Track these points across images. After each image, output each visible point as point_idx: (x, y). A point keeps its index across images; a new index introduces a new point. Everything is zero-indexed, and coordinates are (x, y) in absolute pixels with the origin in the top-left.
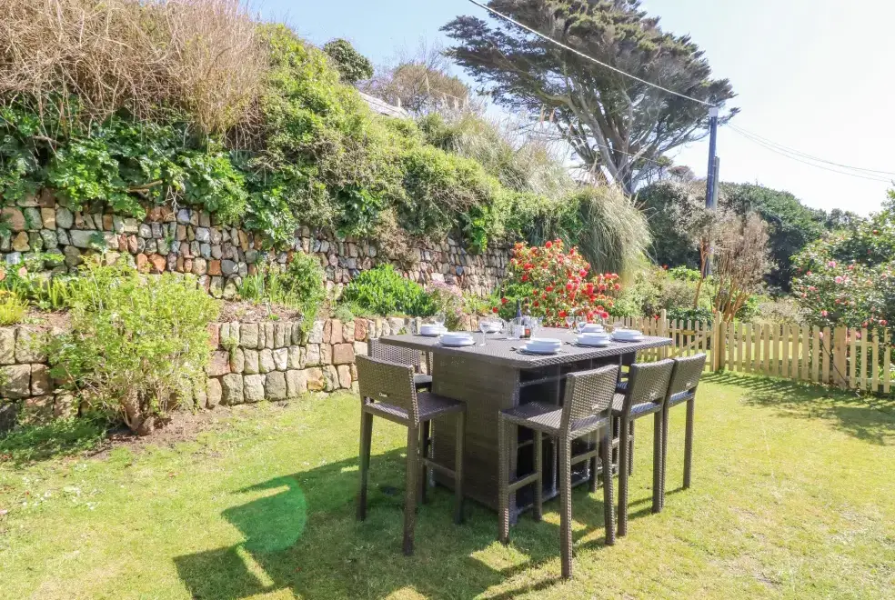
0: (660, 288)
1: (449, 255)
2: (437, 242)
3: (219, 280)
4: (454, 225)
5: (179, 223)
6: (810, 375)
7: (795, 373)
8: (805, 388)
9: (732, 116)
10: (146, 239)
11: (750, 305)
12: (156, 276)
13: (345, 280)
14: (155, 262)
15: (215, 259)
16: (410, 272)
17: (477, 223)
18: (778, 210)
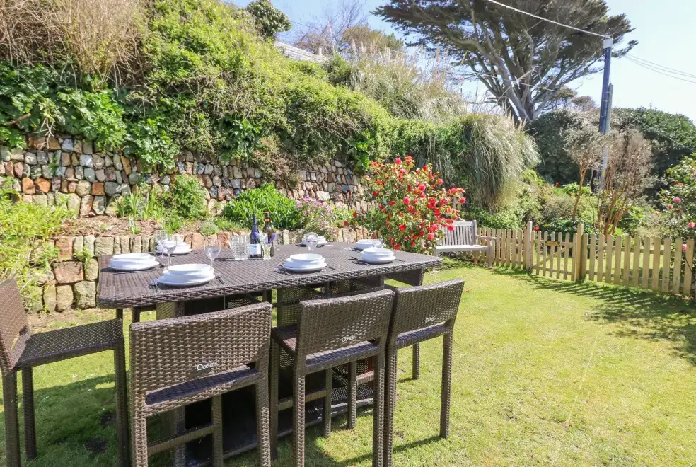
0: (543, 203)
1: (336, 176)
2: (322, 163)
3: (102, 199)
4: (338, 149)
5: (63, 151)
6: (670, 288)
7: (655, 285)
8: (664, 301)
9: (630, 48)
10: (31, 165)
11: (635, 217)
12: (40, 196)
13: (229, 198)
14: (39, 185)
15: (99, 181)
16: (294, 191)
17: (361, 147)
18: (669, 131)
